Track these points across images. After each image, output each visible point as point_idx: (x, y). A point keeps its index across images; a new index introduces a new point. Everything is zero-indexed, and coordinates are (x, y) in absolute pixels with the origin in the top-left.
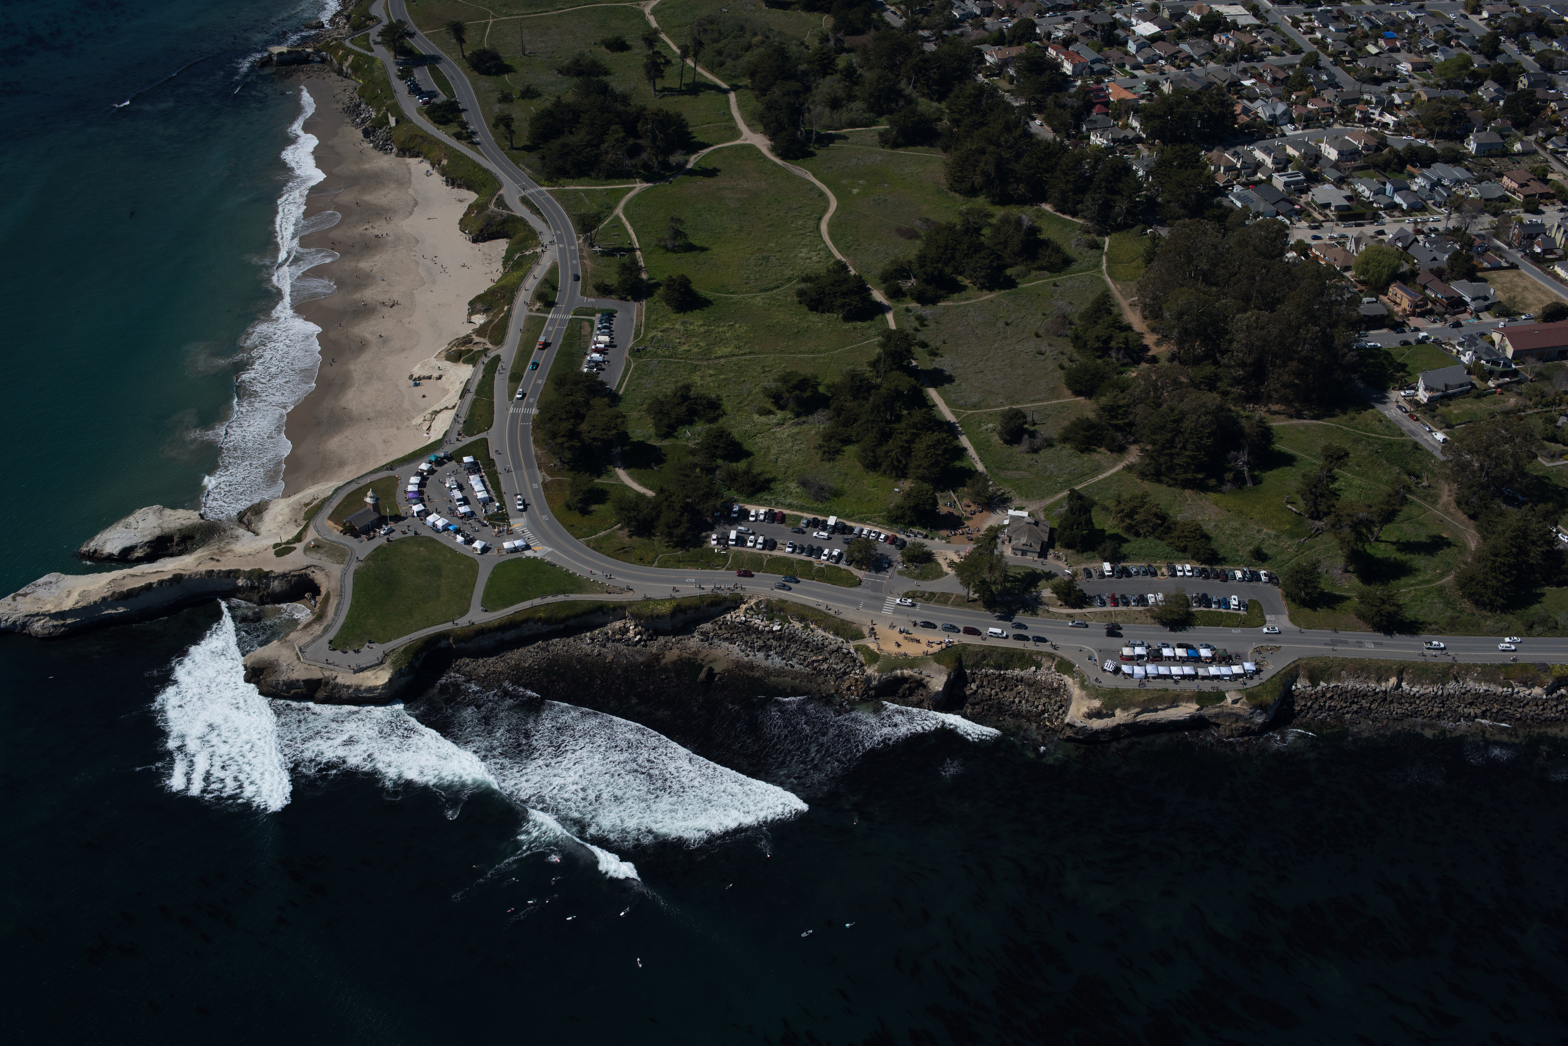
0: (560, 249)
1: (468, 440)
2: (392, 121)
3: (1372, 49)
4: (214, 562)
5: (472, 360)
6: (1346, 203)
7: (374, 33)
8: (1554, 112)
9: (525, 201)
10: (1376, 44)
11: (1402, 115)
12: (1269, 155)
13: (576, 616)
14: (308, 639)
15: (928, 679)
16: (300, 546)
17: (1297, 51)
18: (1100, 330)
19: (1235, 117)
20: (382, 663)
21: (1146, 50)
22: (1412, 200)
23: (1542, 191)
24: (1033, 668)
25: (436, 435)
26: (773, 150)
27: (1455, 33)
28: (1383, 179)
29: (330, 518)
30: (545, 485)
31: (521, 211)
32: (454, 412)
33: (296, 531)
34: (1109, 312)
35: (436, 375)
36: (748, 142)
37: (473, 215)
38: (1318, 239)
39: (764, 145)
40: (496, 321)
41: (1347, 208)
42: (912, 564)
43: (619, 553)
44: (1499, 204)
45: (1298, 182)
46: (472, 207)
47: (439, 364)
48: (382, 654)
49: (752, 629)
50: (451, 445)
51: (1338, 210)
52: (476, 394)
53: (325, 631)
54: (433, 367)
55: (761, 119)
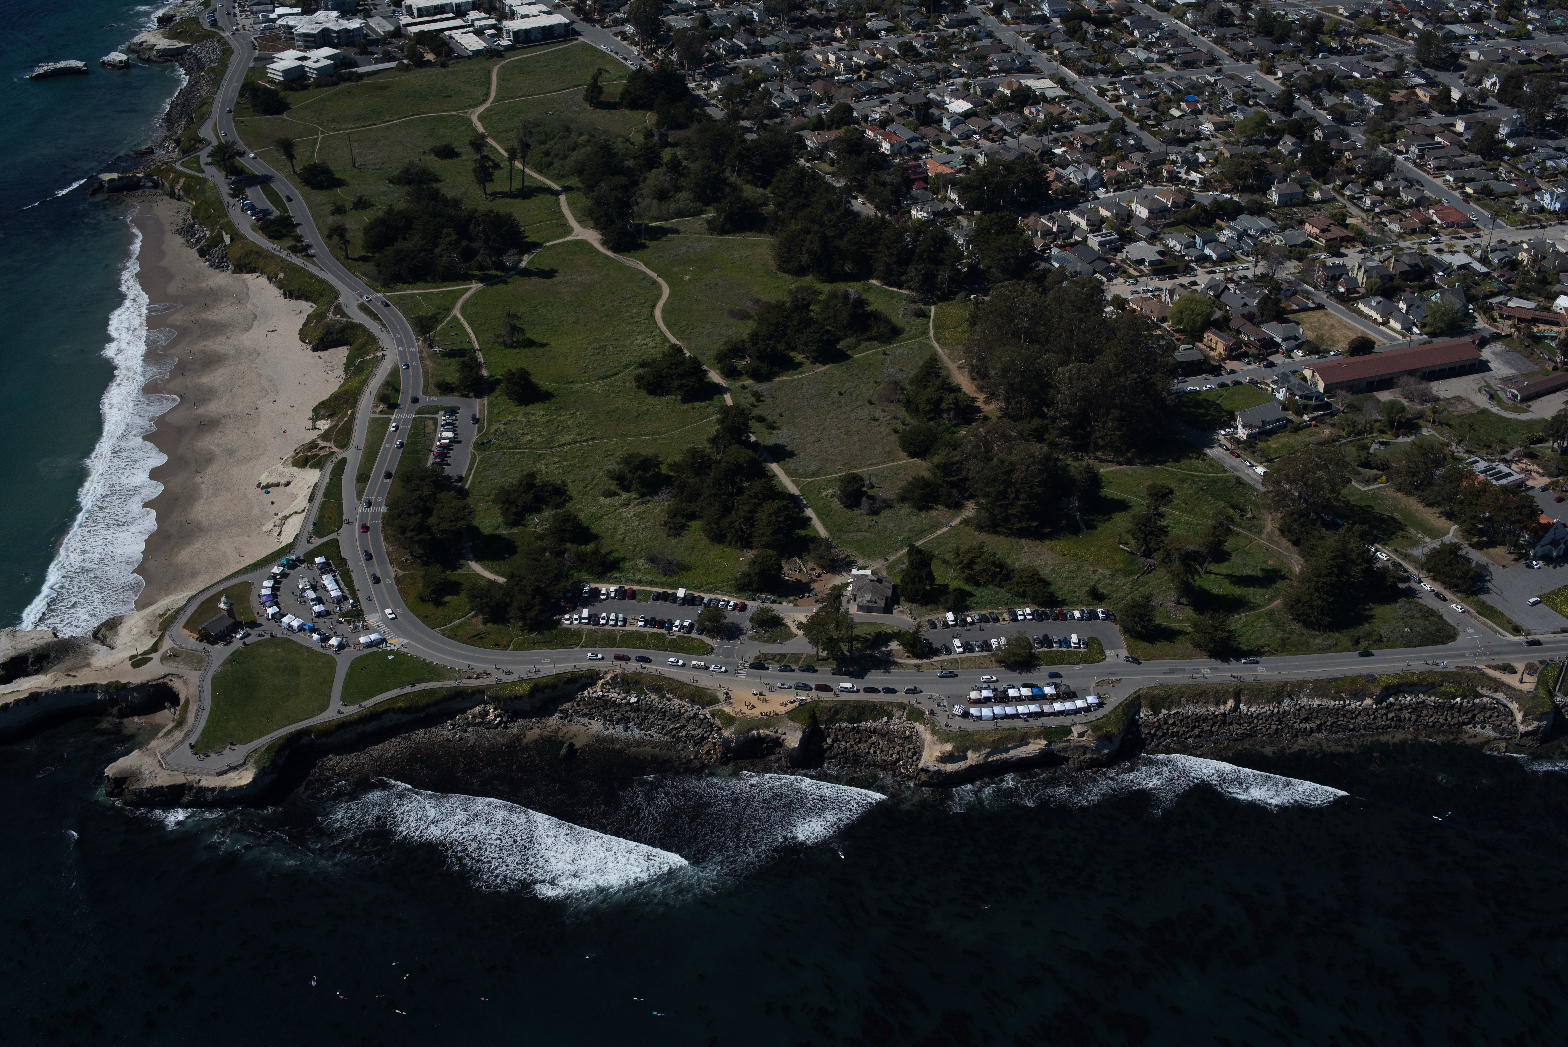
0: (400, 352)
1: (317, 542)
2: (227, 239)
3: (1176, 113)
4: (71, 678)
5: (319, 464)
6: (1159, 258)
7: (204, 156)
8: (1349, 160)
9: (362, 307)
10: (1178, 108)
11: (1207, 172)
12: (1083, 217)
13: (436, 703)
14: (170, 745)
15: (783, 737)
16: (156, 656)
17: (1105, 119)
18: (930, 392)
19: (1049, 184)
20: (244, 763)
21: (961, 126)
22: (1221, 251)
23: (1342, 235)
24: (885, 719)
25: (287, 539)
26: (604, 243)
27: (1252, 93)
28: (1192, 233)
29: (185, 627)
30: (398, 580)
31: (360, 318)
32: (303, 515)
33: (151, 642)
34: (938, 375)
35: (283, 481)
36: (580, 237)
37: (312, 324)
38: (1134, 293)
39: (595, 240)
40: (341, 425)
41: (1160, 262)
42: (761, 628)
43: (474, 640)
44: (1303, 250)
45: (1112, 241)
46: (310, 317)
47: (286, 470)
48: (244, 755)
49: (610, 703)
50: (303, 547)
51: (1152, 264)
52: (324, 497)
53: (186, 737)
54: (281, 474)
55: (591, 214)
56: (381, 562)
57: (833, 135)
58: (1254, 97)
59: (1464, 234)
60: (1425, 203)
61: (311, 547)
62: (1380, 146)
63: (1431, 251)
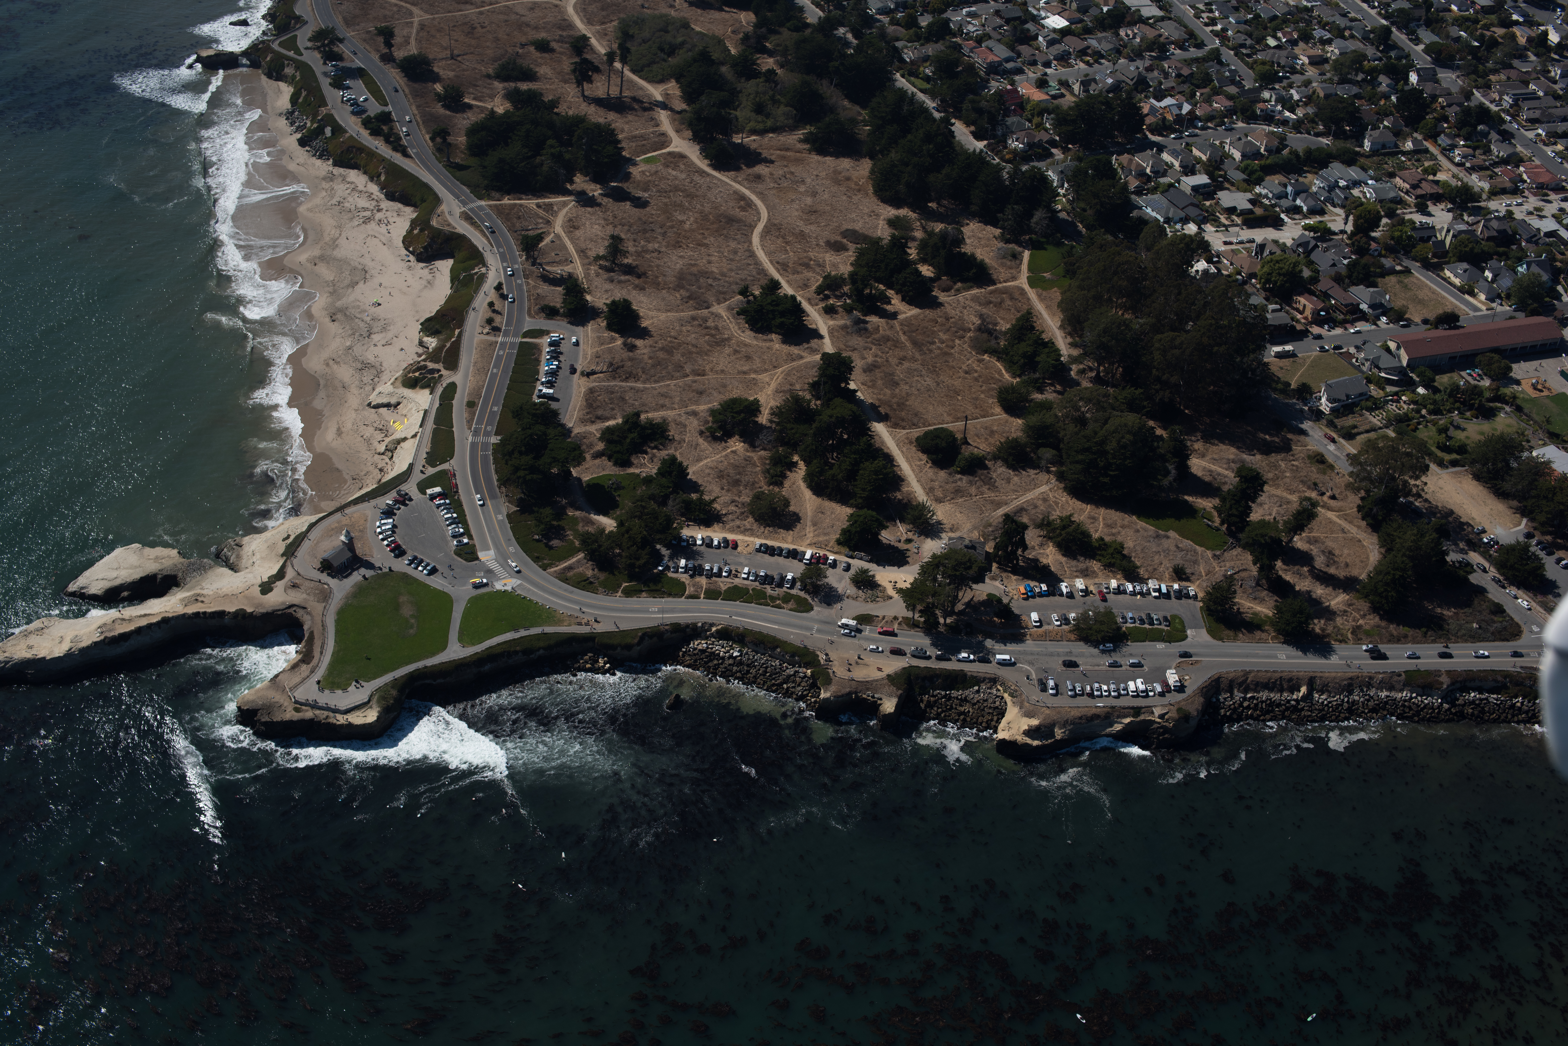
0: (503, 268)
1: (431, 471)
3: (1272, 42)
4: (200, 604)
5: (428, 387)
6: (1249, 206)
7: (303, 37)
8: (1443, 108)
9: (466, 217)
10: (1274, 37)
11: (1300, 113)
12: (1176, 158)
13: (550, 648)
14: (297, 679)
15: (879, 702)
16: (280, 585)
18: (1025, 347)
20: (368, 703)
21: (1057, 46)
22: (1312, 202)
23: (1433, 191)
24: (976, 688)
25: (400, 467)
26: (704, 158)
27: (1349, 24)
28: (1284, 180)
30: (509, 516)
31: (463, 228)
32: (416, 441)
33: (274, 570)
34: (1033, 328)
35: (394, 402)
36: (678, 150)
37: (416, 232)
38: (1226, 243)
39: (693, 153)
40: (448, 345)
41: (1250, 212)
42: (859, 588)
43: (584, 584)
44: (1392, 205)
45: (1205, 186)
46: (414, 223)
47: (397, 391)
48: (369, 693)
49: (714, 656)
50: (417, 477)
51: (1243, 213)
52: (435, 423)
53: (312, 672)
54: (390, 394)
55: (691, 125)
56: (493, 497)
57: (930, 49)
58: (1350, 29)
59: (1553, 196)
60: (1515, 160)
61: (424, 476)
62: (1474, 91)
63: (1519, 214)
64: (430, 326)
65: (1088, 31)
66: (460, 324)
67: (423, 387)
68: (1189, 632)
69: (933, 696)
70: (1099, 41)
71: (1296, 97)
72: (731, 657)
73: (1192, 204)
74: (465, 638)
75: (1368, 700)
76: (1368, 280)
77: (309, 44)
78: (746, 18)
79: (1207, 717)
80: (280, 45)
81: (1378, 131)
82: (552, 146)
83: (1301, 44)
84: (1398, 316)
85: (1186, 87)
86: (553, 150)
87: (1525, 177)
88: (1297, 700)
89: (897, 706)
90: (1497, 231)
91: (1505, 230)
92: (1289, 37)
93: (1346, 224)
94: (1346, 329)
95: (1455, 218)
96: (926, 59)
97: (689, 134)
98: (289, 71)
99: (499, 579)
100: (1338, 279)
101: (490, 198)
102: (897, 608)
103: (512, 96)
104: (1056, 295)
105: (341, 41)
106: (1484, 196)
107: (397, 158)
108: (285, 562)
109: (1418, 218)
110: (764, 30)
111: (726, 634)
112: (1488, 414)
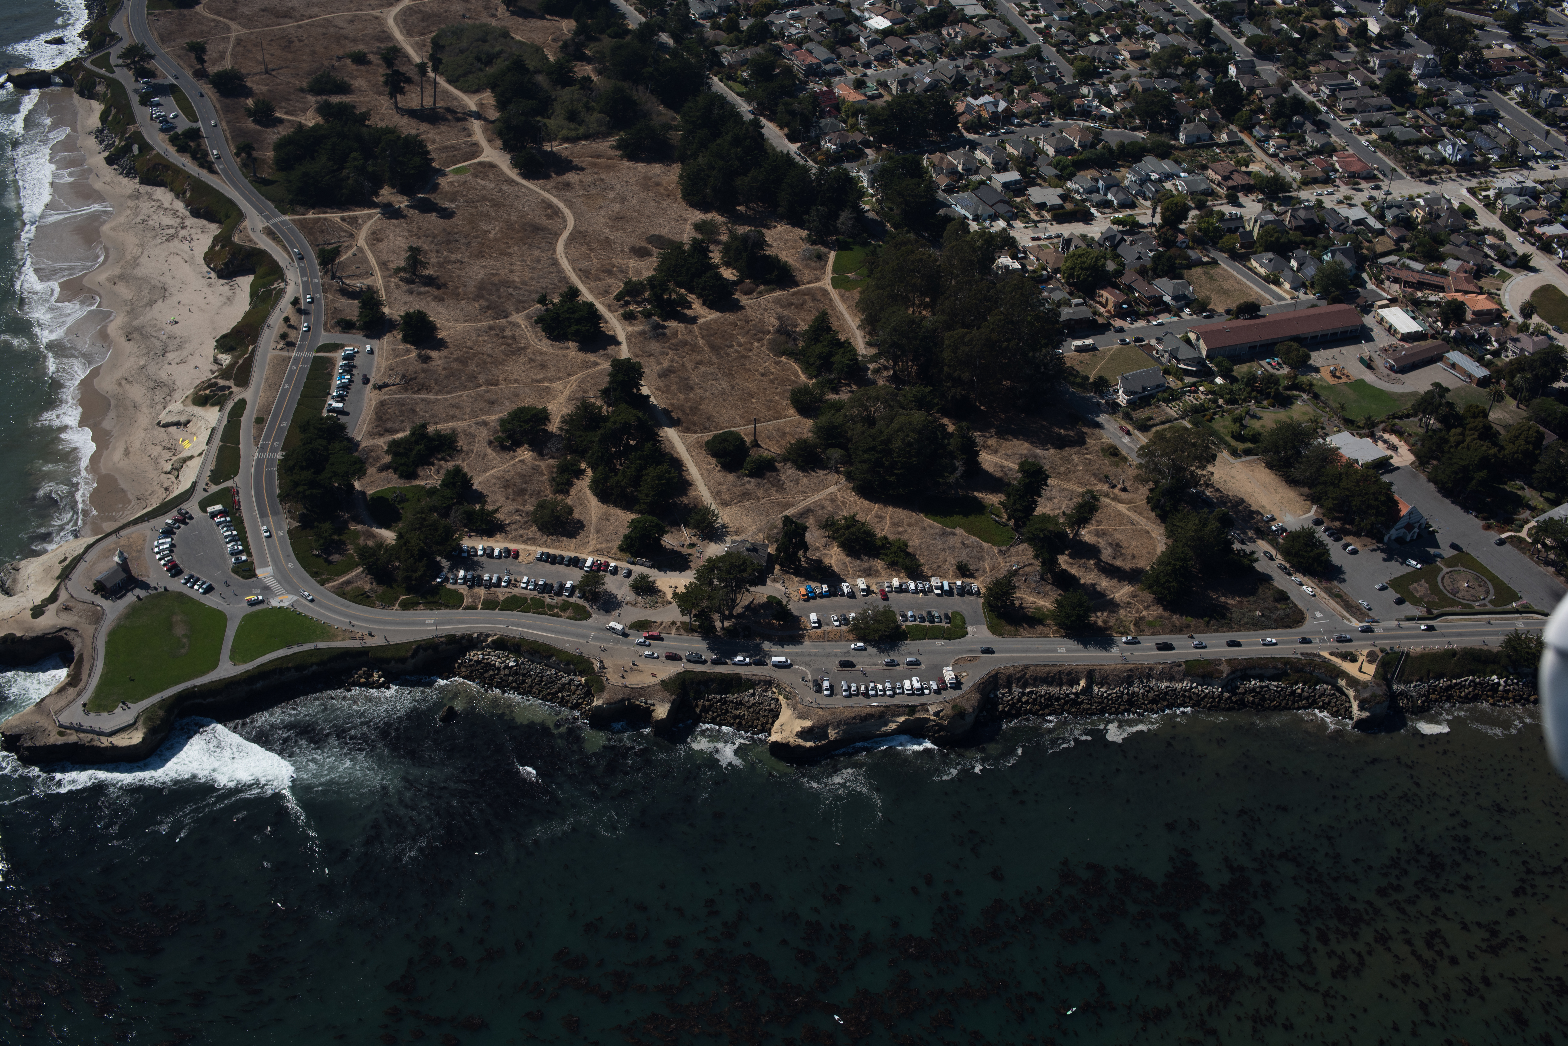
0: (303, 281)
1: (214, 488)
3: (1094, 38)
5: (219, 402)
6: (1060, 202)
7: (115, 52)
8: (1260, 99)
9: (268, 232)
11: (1118, 107)
12: (988, 155)
13: (322, 664)
14: (63, 703)
15: (652, 708)
16: (52, 608)
17: (1022, 43)
19: (958, 115)
20: (134, 724)
21: (878, 47)
23: (1244, 182)
24: (752, 691)
26: (514, 167)
27: (1172, 18)
28: (1096, 176)
30: (290, 532)
33: (49, 592)
35: (183, 420)
36: (488, 160)
37: (217, 248)
38: (1034, 239)
39: (503, 161)
40: (241, 361)
41: (1061, 207)
42: (638, 594)
43: (362, 598)
44: (1203, 198)
45: (1016, 182)
46: (216, 240)
47: (186, 409)
48: (135, 714)
49: (489, 666)
50: (199, 495)
51: (1052, 209)
52: (222, 440)
53: (79, 695)
54: (181, 413)
55: (500, 134)
56: (275, 513)
57: (749, 53)
58: (1174, 23)
59: (1364, 185)
60: (1329, 150)
61: (206, 494)
62: (1293, 82)
63: (1329, 203)
64: (226, 343)
65: (910, 31)
66: (254, 340)
67: (213, 405)
68: (969, 629)
69: (708, 700)
70: (921, 41)
71: (1114, 91)
72: (507, 667)
73: (1002, 201)
74: (237, 656)
75: (1148, 692)
76: (1173, 272)
77: (121, 61)
78: (567, 26)
79: (985, 713)
80: (92, 63)
81: (1192, 124)
82: (355, 159)
83: (1124, 40)
84: (1201, 307)
85: (1004, 85)
86: (356, 163)
87: (1337, 166)
88: (1076, 694)
89: (670, 712)
90: (1305, 220)
91: (1312, 220)
92: (1112, 33)
93: (1153, 216)
94: (1148, 321)
95: (1264, 209)
96: (744, 62)
97: (499, 143)
98: (100, 89)
99: (274, 595)
100: (1143, 272)
101: (294, 212)
102: (673, 614)
103: (324, 110)
104: (856, 294)
105: (152, 57)
106: (1295, 186)
107: (204, 175)
108: (59, 585)
109: (1228, 210)
110: (582, 37)
111: (502, 644)
112: (1285, 402)
